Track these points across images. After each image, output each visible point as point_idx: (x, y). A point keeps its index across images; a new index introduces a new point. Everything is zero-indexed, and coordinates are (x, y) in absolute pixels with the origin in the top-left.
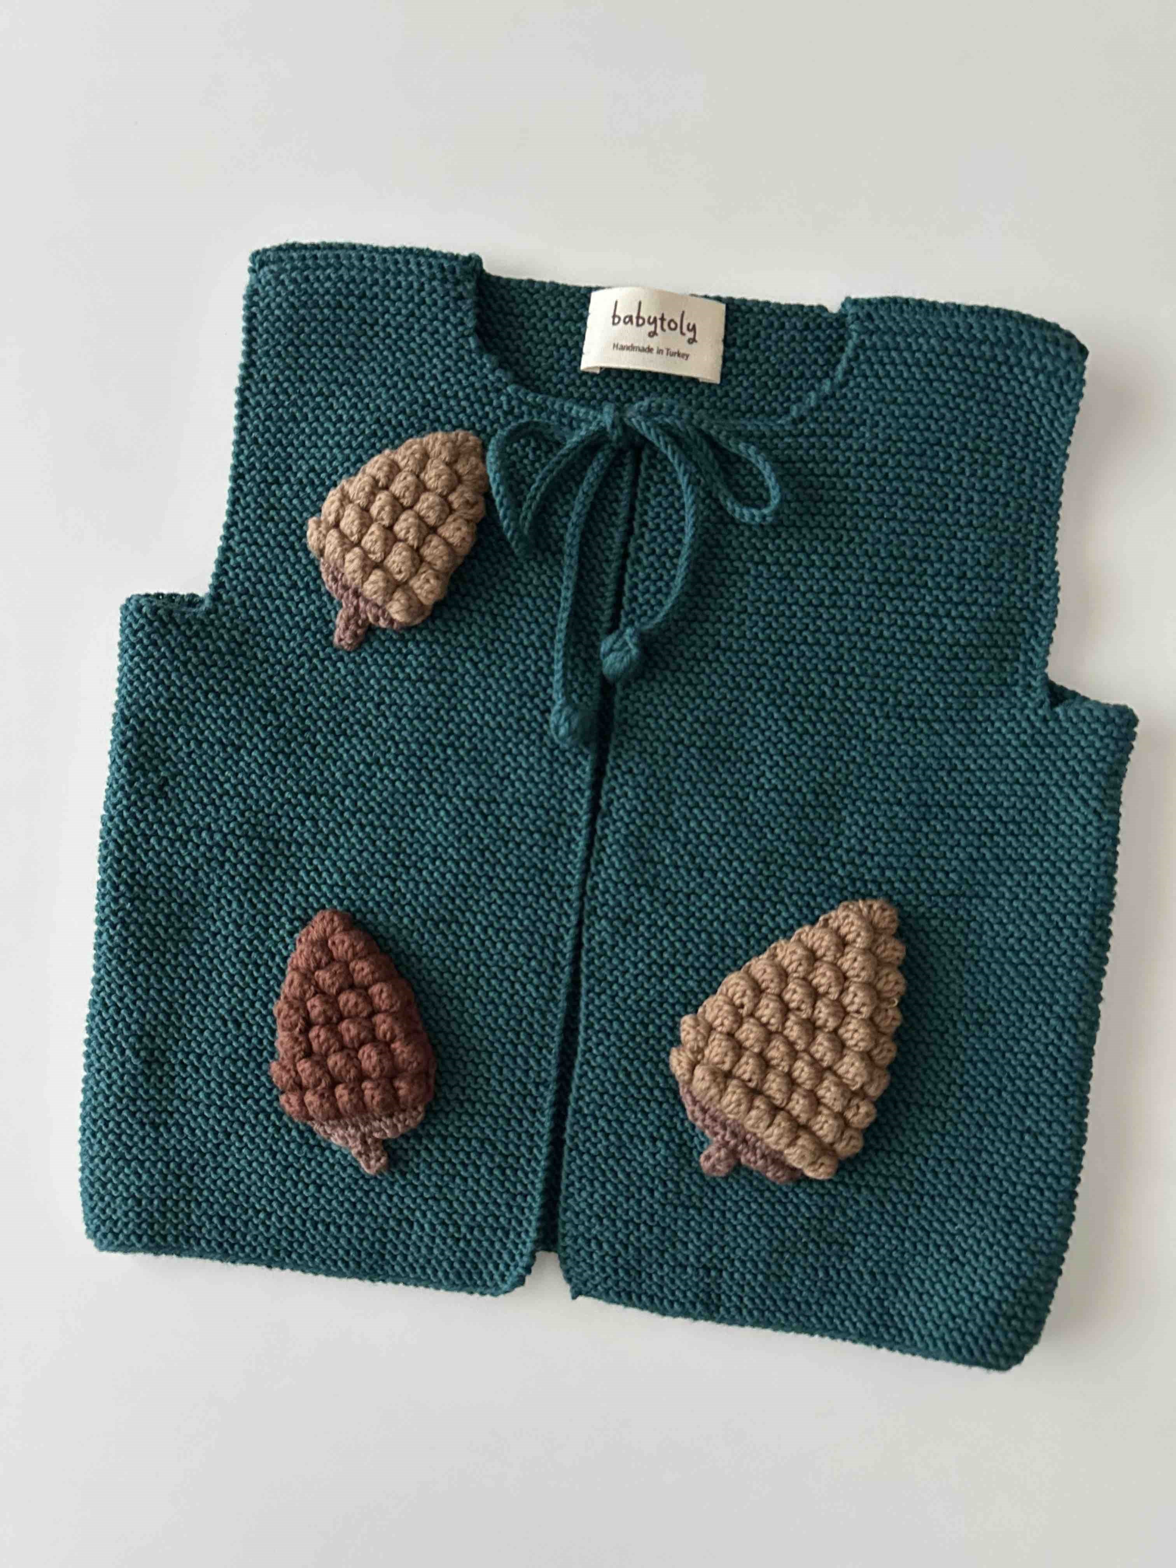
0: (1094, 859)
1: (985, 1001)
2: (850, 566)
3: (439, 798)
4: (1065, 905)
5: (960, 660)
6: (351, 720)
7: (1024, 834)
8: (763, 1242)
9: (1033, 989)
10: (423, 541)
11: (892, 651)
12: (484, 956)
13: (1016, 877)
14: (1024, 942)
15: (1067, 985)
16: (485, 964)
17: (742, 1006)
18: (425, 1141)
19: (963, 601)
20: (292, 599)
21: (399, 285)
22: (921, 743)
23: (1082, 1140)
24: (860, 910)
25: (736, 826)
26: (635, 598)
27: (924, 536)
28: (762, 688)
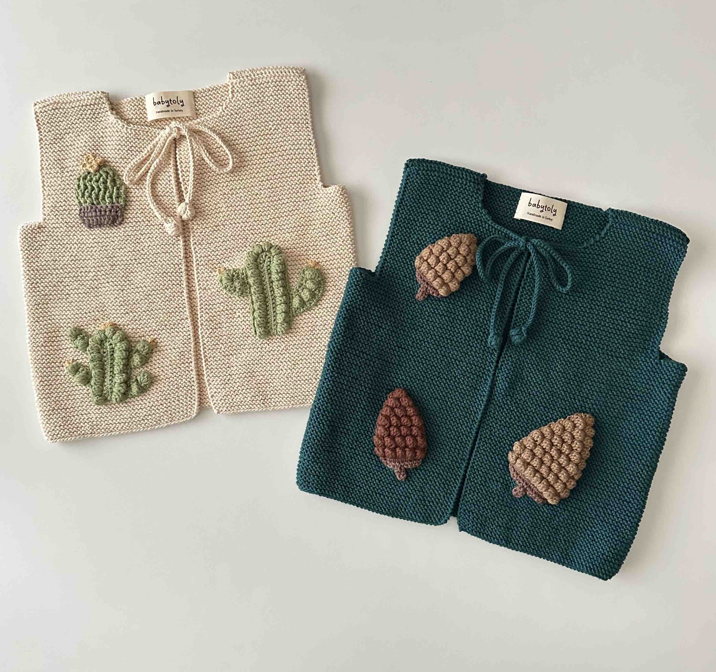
0: (665, 413)
1: (619, 455)
2: (597, 300)
3: (443, 356)
4: (652, 427)
5: (631, 338)
6: (417, 324)
7: (643, 400)
8: (529, 522)
9: (636, 453)
10: (456, 271)
11: (608, 331)
12: (449, 412)
13: (637, 415)
14: (636, 437)
15: (648, 454)
16: (449, 415)
17: (537, 441)
18: (419, 471)
19: (635, 318)
20: (404, 280)
21: (459, 182)
22: (613, 364)
23: (644, 507)
24: (582, 416)
25: (544, 381)
26: (521, 300)
27: (624, 294)
28: (561, 337)
